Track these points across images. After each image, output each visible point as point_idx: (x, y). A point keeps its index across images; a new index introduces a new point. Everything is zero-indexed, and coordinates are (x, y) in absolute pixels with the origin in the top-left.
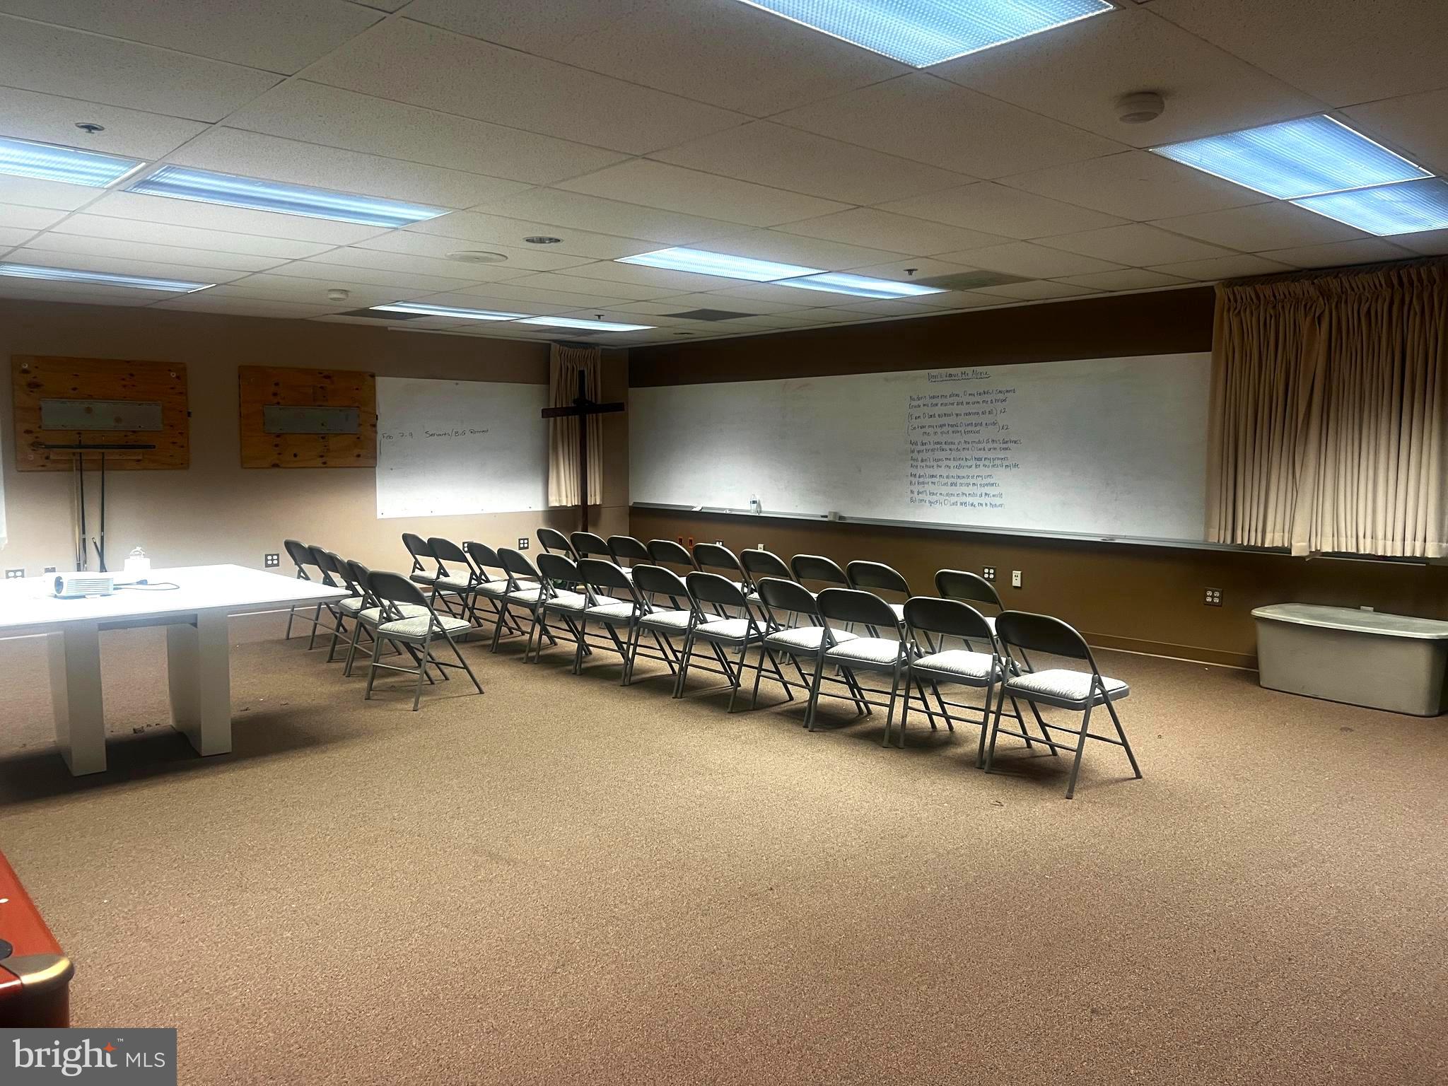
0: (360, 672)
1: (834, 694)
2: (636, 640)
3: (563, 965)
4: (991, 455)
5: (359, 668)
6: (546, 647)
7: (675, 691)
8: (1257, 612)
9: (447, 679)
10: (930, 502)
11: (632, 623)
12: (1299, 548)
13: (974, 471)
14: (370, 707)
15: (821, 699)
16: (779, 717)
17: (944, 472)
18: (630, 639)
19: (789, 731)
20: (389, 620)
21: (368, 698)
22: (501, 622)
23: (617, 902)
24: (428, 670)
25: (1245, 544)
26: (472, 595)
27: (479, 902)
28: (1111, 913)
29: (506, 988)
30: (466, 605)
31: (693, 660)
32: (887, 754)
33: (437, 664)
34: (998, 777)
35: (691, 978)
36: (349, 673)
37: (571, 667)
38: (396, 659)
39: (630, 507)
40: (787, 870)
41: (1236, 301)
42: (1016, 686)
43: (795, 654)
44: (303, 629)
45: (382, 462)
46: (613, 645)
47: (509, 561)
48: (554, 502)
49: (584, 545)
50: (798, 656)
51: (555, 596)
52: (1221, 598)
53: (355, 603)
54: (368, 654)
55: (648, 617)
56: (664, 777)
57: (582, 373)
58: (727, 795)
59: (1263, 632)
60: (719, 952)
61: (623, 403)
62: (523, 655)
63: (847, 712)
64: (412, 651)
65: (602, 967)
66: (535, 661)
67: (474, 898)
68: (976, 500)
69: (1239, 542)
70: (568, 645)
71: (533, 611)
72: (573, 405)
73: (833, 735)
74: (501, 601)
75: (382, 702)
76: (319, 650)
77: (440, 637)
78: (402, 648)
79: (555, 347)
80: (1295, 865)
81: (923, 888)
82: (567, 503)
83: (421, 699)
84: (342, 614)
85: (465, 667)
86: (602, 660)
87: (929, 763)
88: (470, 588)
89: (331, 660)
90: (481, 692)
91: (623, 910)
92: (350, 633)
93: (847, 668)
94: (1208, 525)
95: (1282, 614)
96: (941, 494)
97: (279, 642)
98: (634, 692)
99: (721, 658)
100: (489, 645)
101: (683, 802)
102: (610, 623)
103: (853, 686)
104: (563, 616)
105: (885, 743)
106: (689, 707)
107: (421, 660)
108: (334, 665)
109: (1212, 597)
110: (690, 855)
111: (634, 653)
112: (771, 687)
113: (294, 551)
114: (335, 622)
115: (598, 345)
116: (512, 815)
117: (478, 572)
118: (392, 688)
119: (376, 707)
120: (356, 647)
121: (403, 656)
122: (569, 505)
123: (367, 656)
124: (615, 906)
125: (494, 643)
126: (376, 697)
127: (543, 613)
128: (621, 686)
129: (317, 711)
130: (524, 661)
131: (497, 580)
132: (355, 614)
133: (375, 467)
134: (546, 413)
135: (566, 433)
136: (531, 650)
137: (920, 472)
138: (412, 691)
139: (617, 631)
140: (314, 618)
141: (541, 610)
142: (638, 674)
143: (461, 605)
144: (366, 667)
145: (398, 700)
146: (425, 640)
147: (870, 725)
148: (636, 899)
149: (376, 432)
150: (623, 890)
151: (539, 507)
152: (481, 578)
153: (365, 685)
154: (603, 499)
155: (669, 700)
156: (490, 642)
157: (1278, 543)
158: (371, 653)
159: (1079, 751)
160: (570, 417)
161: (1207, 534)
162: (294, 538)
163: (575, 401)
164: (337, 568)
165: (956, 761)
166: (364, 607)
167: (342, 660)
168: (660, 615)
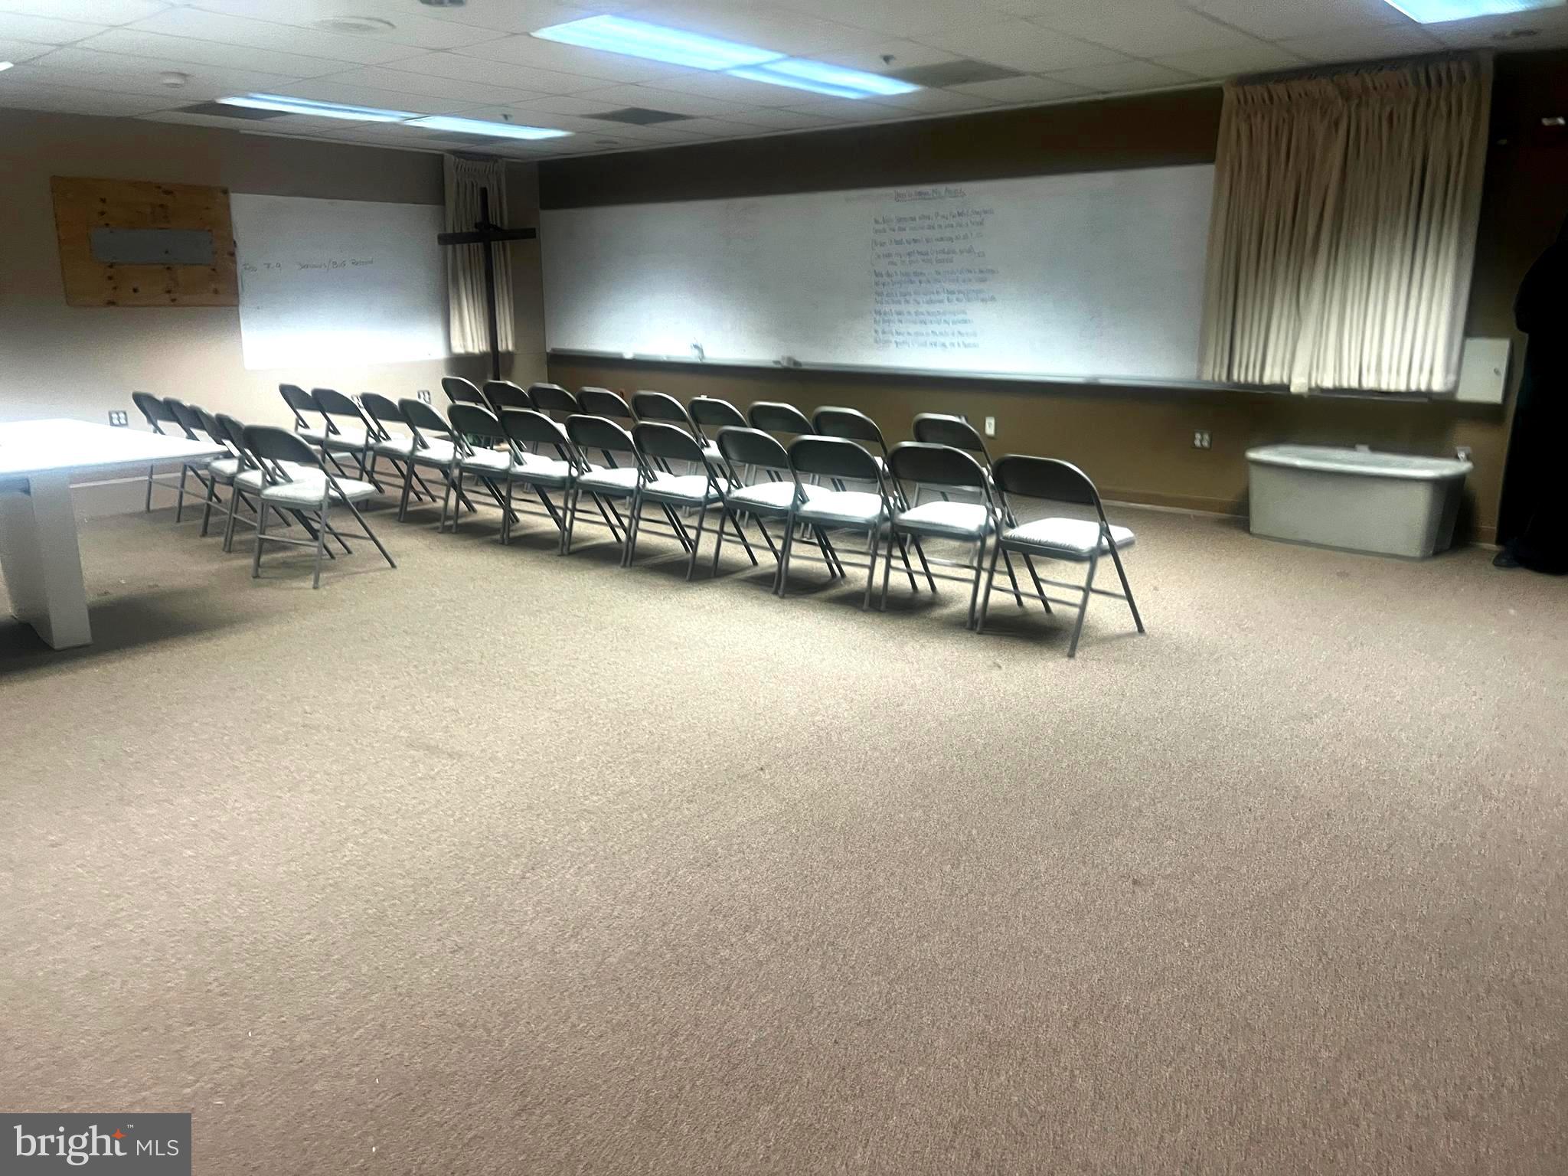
0: (244, 547)
1: (806, 558)
2: (574, 505)
3: (533, 869)
4: (964, 287)
5: (241, 543)
6: (464, 515)
7: (623, 560)
8: (1253, 455)
9: (349, 552)
10: (896, 343)
11: (566, 485)
12: (1299, 385)
13: (946, 306)
14: (260, 586)
15: (794, 563)
16: (745, 584)
17: (912, 308)
18: (566, 503)
19: (757, 598)
20: (274, 483)
21: (256, 576)
22: (408, 488)
23: (587, 794)
24: (325, 542)
25: (1242, 379)
26: (370, 454)
27: (422, 803)
28: (1136, 776)
29: (468, 899)
30: (363, 469)
31: (642, 524)
32: (868, 619)
33: (336, 535)
34: (991, 638)
35: (685, 873)
36: (229, 548)
37: (498, 537)
38: (285, 530)
39: (548, 354)
40: (776, 747)
41: (1246, 102)
42: (1013, 539)
43: (758, 514)
44: (166, 499)
45: (244, 299)
46: (545, 510)
47: (414, 414)
48: (458, 348)
49: (499, 395)
50: (762, 516)
51: (473, 454)
52: (1211, 442)
53: (229, 466)
54: (252, 526)
55: (586, 477)
56: (623, 654)
57: (484, 192)
58: (698, 669)
59: (1257, 476)
60: (713, 842)
61: (534, 229)
62: (438, 524)
63: (819, 576)
64: (305, 522)
65: (579, 868)
66: (454, 531)
67: (414, 798)
68: (947, 341)
69: (1235, 377)
70: (490, 512)
71: (446, 475)
72: (475, 230)
73: (806, 600)
74: (406, 463)
75: (274, 581)
76: (190, 523)
77: (340, 504)
78: (291, 517)
79: (449, 160)
80: (1316, 716)
81: (929, 759)
82: (474, 348)
83: (321, 575)
84: (213, 481)
85: (373, 538)
86: (532, 527)
87: (914, 626)
88: (368, 447)
89: (205, 534)
90: (393, 566)
91: (594, 802)
92: (226, 504)
93: (819, 526)
94: (1202, 360)
95: (1276, 455)
96: (909, 334)
97: (139, 515)
98: (575, 563)
99: (674, 522)
100: (395, 514)
101: (648, 679)
102: (541, 486)
103: (826, 547)
104: (482, 478)
105: (865, 607)
106: (639, 577)
107: (318, 531)
108: (209, 540)
109: (1201, 440)
110: (665, 737)
111: (573, 518)
112: (733, 552)
113: (146, 405)
114: (205, 492)
115: (501, 157)
116: (450, 702)
117: (375, 428)
118: (285, 564)
119: (267, 586)
120: (235, 518)
121: (293, 528)
122: (476, 351)
123: (252, 528)
124: (586, 798)
125: (401, 510)
126: (265, 575)
127: (458, 477)
128: (559, 556)
129: (197, 592)
130: (440, 530)
131: (399, 437)
132: (230, 480)
133: (237, 306)
134: (444, 239)
135: (467, 264)
136: (448, 518)
137: (886, 308)
138: (309, 567)
139: (548, 495)
140: (179, 486)
141: (456, 472)
142: (576, 542)
143: (357, 468)
144: (253, 541)
145: (292, 577)
146: (321, 506)
147: (845, 588)
148: (609, 789)
149: (235, 262)
150: (592, 779)
151: (441, 354)
152: (380, 435)
153: (250, 561)
154: (516, 344)
155: (617, 569)
156: (397, 510)
157: (1277, 379)
158: (256, 524)
159: (1083, 607)
160: (471, 245)
161: (1200, 371)
162: (143, 389)
163: (476, 226)
164: (202, 423)
165: (944, 623)
166: (241, 470)
167: (219, 534)
168: (598, 473)
